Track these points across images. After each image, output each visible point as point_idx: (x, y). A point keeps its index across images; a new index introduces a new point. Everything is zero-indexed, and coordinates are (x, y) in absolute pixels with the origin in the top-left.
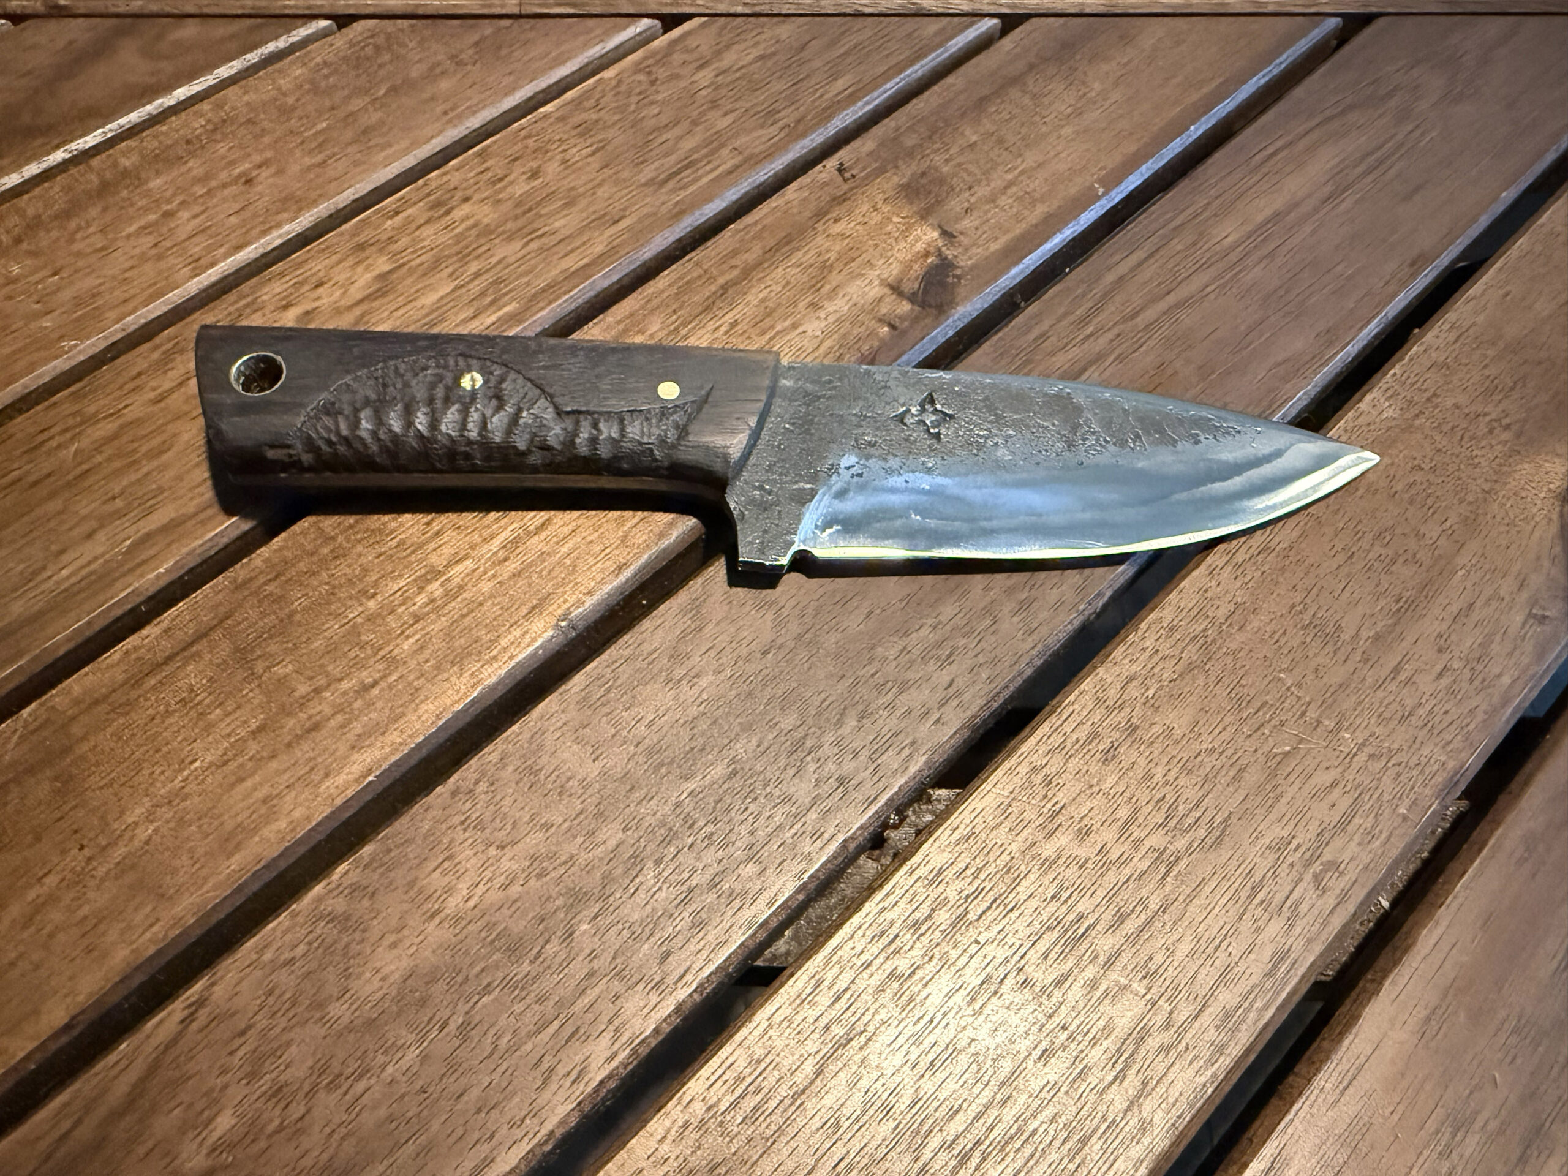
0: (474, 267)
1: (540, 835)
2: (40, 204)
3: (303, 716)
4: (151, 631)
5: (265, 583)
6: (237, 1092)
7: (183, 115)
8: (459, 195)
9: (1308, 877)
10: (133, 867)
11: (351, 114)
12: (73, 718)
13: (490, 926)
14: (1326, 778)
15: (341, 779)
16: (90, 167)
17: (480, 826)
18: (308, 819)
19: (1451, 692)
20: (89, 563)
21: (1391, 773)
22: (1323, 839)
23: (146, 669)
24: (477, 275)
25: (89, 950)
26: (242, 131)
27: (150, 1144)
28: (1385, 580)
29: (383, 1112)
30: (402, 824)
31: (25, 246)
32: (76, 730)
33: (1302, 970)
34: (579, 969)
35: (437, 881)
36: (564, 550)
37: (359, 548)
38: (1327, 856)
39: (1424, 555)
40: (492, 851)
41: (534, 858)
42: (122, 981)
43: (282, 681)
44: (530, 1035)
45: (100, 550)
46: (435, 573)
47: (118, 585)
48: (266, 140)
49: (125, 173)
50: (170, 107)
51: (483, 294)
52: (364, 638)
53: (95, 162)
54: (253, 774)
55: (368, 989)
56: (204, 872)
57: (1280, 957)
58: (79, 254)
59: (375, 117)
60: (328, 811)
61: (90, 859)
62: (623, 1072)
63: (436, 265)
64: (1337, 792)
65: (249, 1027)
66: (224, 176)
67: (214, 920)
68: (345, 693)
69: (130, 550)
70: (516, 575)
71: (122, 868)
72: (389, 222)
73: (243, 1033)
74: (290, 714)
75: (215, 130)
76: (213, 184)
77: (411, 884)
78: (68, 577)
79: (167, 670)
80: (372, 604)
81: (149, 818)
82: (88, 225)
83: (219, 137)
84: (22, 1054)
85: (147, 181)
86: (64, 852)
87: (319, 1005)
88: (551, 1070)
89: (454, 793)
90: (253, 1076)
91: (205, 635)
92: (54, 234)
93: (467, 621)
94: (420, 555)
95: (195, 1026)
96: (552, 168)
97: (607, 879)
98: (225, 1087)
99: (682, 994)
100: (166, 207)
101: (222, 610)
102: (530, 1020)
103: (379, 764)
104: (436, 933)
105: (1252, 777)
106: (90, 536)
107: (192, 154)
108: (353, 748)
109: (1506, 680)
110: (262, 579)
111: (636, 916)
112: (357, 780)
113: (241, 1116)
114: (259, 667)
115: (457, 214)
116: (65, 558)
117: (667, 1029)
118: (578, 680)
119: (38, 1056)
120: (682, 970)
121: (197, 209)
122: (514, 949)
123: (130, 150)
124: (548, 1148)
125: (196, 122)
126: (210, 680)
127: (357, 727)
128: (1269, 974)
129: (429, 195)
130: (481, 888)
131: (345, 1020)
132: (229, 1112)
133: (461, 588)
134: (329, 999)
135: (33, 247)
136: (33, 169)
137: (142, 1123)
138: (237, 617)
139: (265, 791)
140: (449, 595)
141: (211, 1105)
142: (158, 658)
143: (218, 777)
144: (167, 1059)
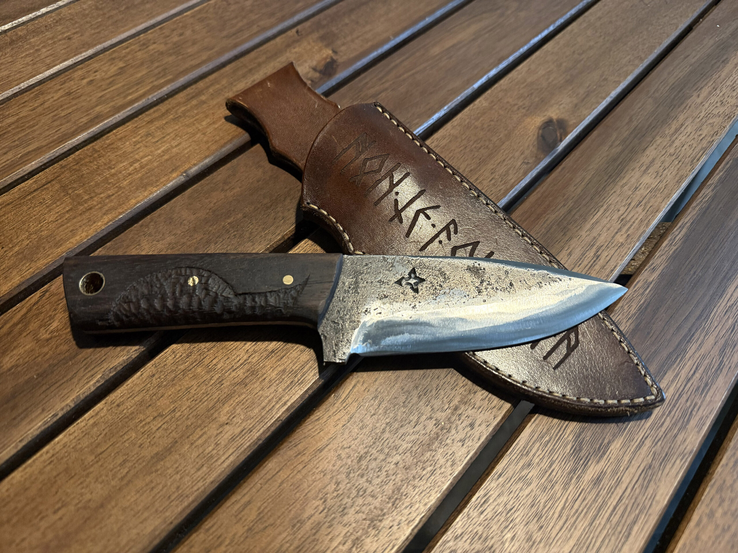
0: (156, 64)
1: (172, 237)
3: (86, 205)
4: (30, 182)
5: (73, 166)
7: (44, 18)
8: (152, 41)
11: (111, 16)
15: (100, 223)
16: (7, 35)
17: (150, 235)
18: (88, 236)
19: (494, 185)
23: (27, 193)
24: (157, 67)
25: (6, 277)
26: (68, 22)
27: (28, 332)
28: (477, 154)
30: (122, 236)
36: (186, 152)
37: (109, 154)
39: (491, 145)
40: (155, 242)
41: (170, 244)
42: (18, 286)
43: (78, 196)
45: (9, 158)
46: (137, 160)
47: (17, 168)
48: (77, 25)
49: (21, 37)
50: (39, 15)
51: (159, 73)
52: (110, 181)
53: (9, 34)
54: (67, 223)
56: (49, 252)
59: (121, 16)
60: (95, 234)
61: (5, 251)
63: (142, 64)
66: (60, 37)
67: (52, 268)
68: (102, 198)
69: (21, 157)
70: (167, 160)
71: (18, 253)
72: (124, 51)
74: (81, 205)
75: (57, 22)
76: (56, 40)
79: (35, 194)
80: (113, 171)
81: (28, 238)
83: (58, 24)
89: (141, 226)
91: (50, 182)
93: (149, 174)
94: (131, 155)
95: (44, 298)
96: (188, 33)
98: (55, 315)
100: (36, 48)
101: (56, 174)
103: (113, 219)
108: (104, 214)
109: (513, 181)
110: (71, 165)
112: (106, 224)
114: (70, 192)
115: (151, 48)
118: (189, 190)
121: (49, 48)
123: (23, 29)
126: (52, 196)
127: (106, 208)
129: (139, 42)
132: (57, 321)
133: (146, 165)
137: (26, 326)
138: (62, 176)
139: (71, 228)
140: (142, 167)
141: (50, 320)
142: (32, 190)
143: (54, 225)
144: (35, 308)
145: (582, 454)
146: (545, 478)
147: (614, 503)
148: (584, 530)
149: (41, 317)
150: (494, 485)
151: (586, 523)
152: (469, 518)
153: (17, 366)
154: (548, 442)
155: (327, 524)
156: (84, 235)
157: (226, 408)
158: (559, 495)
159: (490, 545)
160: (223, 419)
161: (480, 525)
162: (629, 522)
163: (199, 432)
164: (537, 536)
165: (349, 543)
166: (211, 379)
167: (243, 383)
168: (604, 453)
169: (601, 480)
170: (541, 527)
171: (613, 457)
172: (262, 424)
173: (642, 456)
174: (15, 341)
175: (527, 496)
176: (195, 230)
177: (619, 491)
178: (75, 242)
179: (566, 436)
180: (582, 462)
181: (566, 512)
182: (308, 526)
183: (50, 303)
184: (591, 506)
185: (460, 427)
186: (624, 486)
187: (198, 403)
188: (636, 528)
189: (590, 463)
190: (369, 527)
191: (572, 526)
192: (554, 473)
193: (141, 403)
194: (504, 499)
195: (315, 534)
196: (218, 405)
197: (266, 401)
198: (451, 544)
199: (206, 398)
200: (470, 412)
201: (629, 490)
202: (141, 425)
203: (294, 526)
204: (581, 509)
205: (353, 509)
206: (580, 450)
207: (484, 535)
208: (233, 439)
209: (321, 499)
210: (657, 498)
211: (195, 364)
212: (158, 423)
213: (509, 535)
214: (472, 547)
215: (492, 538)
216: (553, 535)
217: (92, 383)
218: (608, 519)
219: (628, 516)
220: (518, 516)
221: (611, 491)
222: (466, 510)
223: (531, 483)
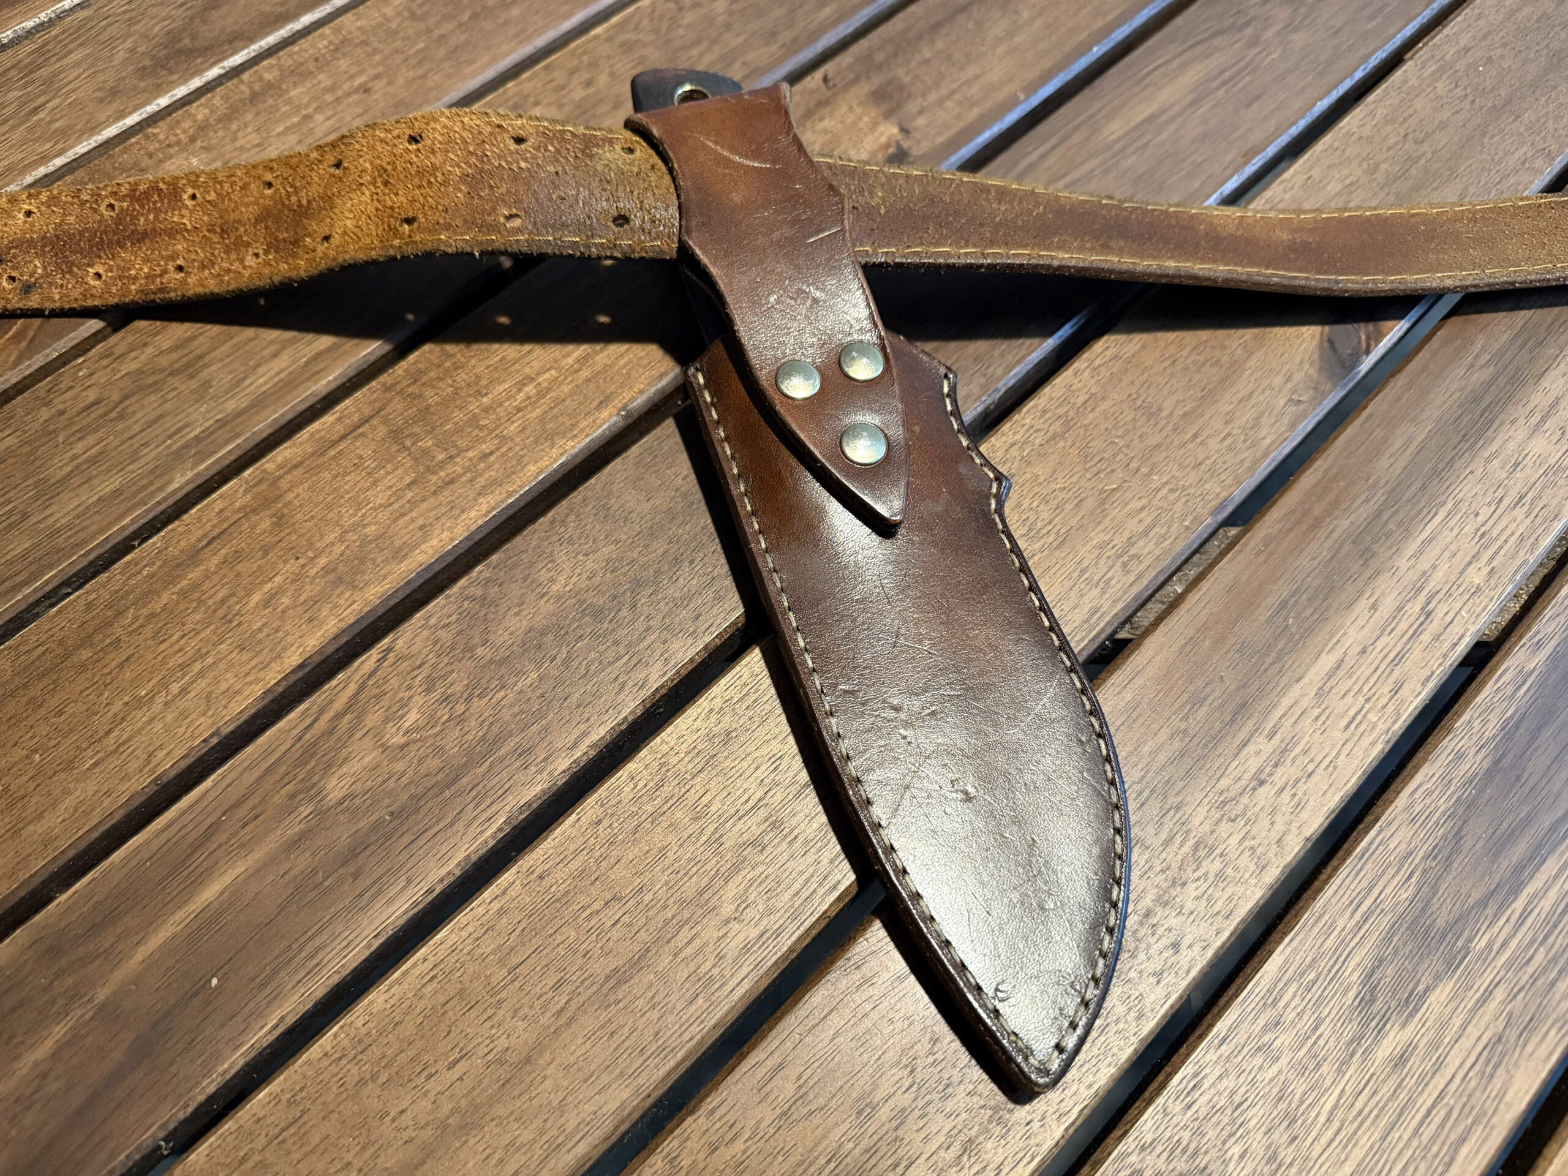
1: (613, 547)
2: (207, 111)
3: (442, 474)
4: (330, 418)
5: (408, 386)
6: (419, 700)
7: (310, 38)
8: (533, 99)
9: (1119, 564)
10: (334, 570)
11: (443, 36)
12: (280, 477)
13: (581, 602)
14: (1140, 504)
15: (473, 514)
16: (242, 81)
17: (571, 541)
18: (453, 540)
19: (1230, 449)
20: (278, 374)
21: (1184, 500)
22: (1130, 542)
23: (328, 444)
25: (310, 620)
26: (358, 50)
27: (365, 730)
28: (1196, 377)
29: (516, 709)
30: (518, 541)
31: (199, 144)
32: (284, 484)
33: (1108, 618)
34: (640, 625)
35: (544, 576)
38: (1133, 551)
39: (1225, 359)
40: (580, 557)
41: (608, 561)
42: (335, 638)
43: (426, 451)
44: (610, 664)
45: (284, 365)
46: (531, 379)
48: (378, 57)
49: (270, 86)
50: (298, 32)
52: (482, 423)
53: (246, 76)
54: (411, 511)
55: (502, 640)
56: (385, 571)
57: (1094, 612)
58: (242, 149)
59: (463, 37)
60: (466, 534)
61: (303, 566)
62: (670, 684)
64: (1144, 513)
65: (423, 664)
66: (347, 86)
67: (392, 603)
68: (471, 460)
69: (307, 363)
70: (587, 381)
71: (327, 570)
73: (419, 667)
74: (435, 473)
75: (337, 49)
76: (340, 93)
77: (525, 579)
78: (265, 383)
79: (342, 445)
80: (486, 400)
81: (341, 539)
82: (246, 126)
83: (339, 55)
84: (273, 682)
85: (287, 91)
86: (285, 562)
87: (469, 649)
88: (624, 683)
89: (552, 522)
90: (428, 691)
91: (367, 421)
92: (221, 133)
93: (556, 410)
94: (517, 367)
95: (386, 663)
97: (658, 573)
98: (410, 698)
99: (708, 639)
100: (304, 112)
101: (377, 404)
102: (611, 655)
103: (498, 505)
104: (546, 607)
105: (1089, 504)
106: (275, 355)
107: (320, 69)
108: (479, 495)
109: (1268, 441)
110: (404, 383)
111: (677, 595)
112: (485, 515)
113: (423, 713)
114: (408, 443)
116: (261, 370)
117: (698, 660)
118: (635, 448)
119: (284, 683)
120: (707, 625)
121: (329, 113)
122: (597, 614)
123: (272, 66)
124: (624, 727)
125: (320, 42)
126: (375, 451)
127: (481, 481)
128: (1087, 621)
130: (574, 579)
131: (488, 657)
132: (415, 710)
133: (549, 389)
134: (475, 647)
135: (205, 144)
136: (196, 83)
137: (359, 719)
138: (389, 409)
139: (420, 522)
140: (541, 395)
141: (402, 708)
142: (335, 437)
143: (387, 513)
144: (371, 683)
145: (1375, 1008)
146: (1305, 1050)
147: (1429, 1103)
148: (1371, 1147)
149: (385, 701)
150: (1212, 1056)
151: (1376, 1136)
152: (1166, 1115)
153: (351, 796)
154: (1314, 982)
155: (917, 1113)
156: (446, 535)
157: (732, 889)
158: (1328, 1082)
159: (1202, 1165)
160: (727, 910)
161: (1185, 1128)
162: (1453, 1137)
163: (685, 934)
164: (1286, 1154)
165: (956, 1149)
166: (701, 833)
167: (760, 845)
168: (1416, 1010)
169: (1407, 1060)
170: (1295, 1139)
171: (1433, 1018)
172: (797, 923)
173: (1486, 1019)
174: (343, 747)
175: (1271, 1080)
176: (652, 533)
177: (1440, 1081)
178: (431, 551)
179: (1347, 974)
180: (1373, 1024)
181: (1340, 1114)
182: (884, 1113)
183: (398, 674)
184: (1386, 1105)
185: (1155, 949)
186: (1448, 1072)
187: (681, 879)
188: (1464, 1151)
189: (1388, 1026)
190: (990, 1121)
191: (1349, 1140)
192: (1321, 1042)
193: (581, 874)
194: (1228, 1083)
195: (896, 1128)
196: (718, 883)
197: (801, 881)
198: (1133, 1158)
199: (695, 869)
200: (1174, 922)
201: (1457, 1080)
202: (584, 915)
203: (860, 1113)
204: (1367, 1109)
205: (962, 1087)
206: (1373, 1001)
207: (1193, 1146)
208: (747, 948)
209: (906, 1066)
210: (1508, 1097)
211: (671, 802)
212: (613, 913)
213: (1236, 1150)
214: (1170, 1167)
215: (1206, 1152)
216: (1315, 1154)
217: (489, 833)
218: (1416, 1131)
219: (1453, 1127)
220: (1255, 1115)
221: (1424, 1081)
222: (1160, 1101)
223: (1278, 1058)
